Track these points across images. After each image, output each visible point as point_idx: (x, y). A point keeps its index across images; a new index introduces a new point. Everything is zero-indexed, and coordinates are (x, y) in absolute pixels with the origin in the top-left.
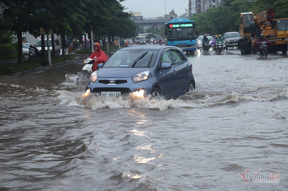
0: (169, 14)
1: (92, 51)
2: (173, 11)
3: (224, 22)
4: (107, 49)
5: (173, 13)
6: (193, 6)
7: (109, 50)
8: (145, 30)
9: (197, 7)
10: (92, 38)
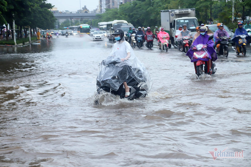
0: (82, 9)
1: (14, 41)
2: (85, 6)
3: (139, 16)
4: (29, 40)
5: (85, 8)
6: (104, 3)
7: (31, 40)
8: (61, 23)
9: (107, 3)
10: (14, 29)
